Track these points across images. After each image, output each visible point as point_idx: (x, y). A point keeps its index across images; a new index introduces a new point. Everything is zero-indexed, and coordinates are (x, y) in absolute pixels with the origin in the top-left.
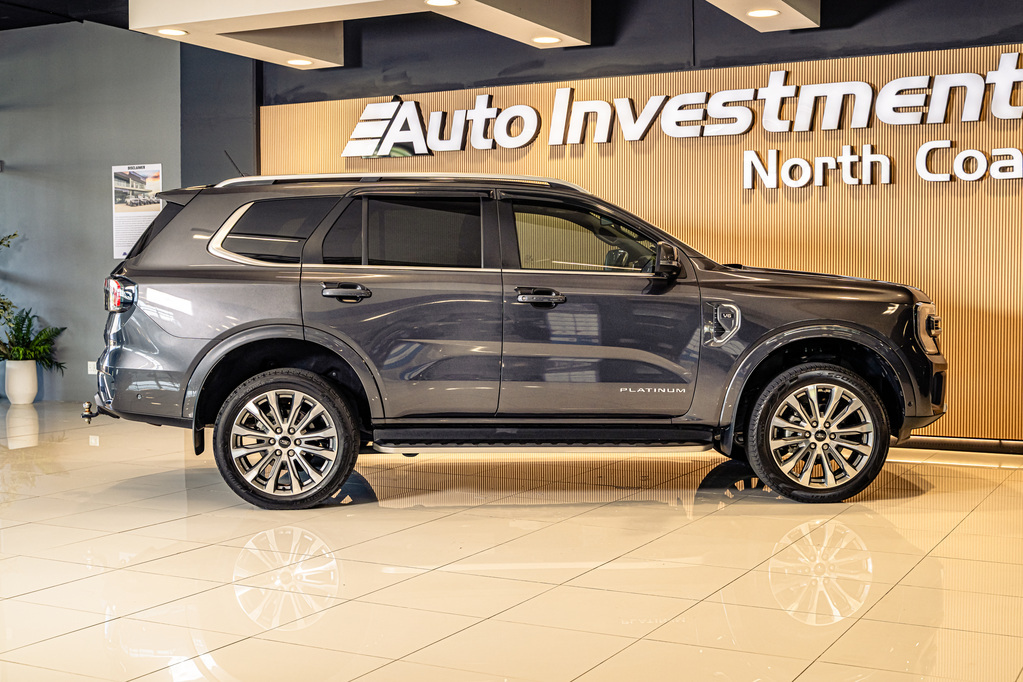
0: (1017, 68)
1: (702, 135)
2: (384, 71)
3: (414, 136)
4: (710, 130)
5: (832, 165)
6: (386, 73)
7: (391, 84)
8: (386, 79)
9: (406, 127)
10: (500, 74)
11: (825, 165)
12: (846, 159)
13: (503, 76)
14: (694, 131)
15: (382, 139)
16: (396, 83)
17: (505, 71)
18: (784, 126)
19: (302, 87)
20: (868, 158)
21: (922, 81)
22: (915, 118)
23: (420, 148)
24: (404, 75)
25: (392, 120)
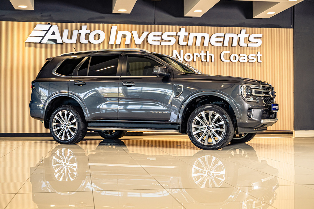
0: (246, 34)
1: (160, 44)
2: (41, 13)
3: (57, 37)
4: (163, 43)
5: (199, 56)
6: (42, 14)
7: (44, 18)
8: (42, 16)
9: (53, 33)
10: (88, 19)
11: (197, 56)
12: (203, 54)
13: (89, 20)
14: (158, 43)
15: (43, 37)
16: (47, 18)
17: (90, 19)
18: (185, 44)
19: (4, 15)
20: (208, 55)
21: (222, 35)
22: (221, 44)
23: (59, 41)
24: (50, 16)
25: (48, 31)
